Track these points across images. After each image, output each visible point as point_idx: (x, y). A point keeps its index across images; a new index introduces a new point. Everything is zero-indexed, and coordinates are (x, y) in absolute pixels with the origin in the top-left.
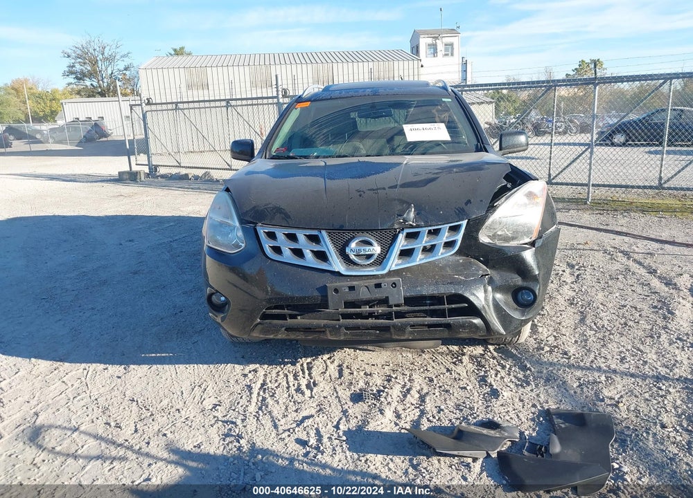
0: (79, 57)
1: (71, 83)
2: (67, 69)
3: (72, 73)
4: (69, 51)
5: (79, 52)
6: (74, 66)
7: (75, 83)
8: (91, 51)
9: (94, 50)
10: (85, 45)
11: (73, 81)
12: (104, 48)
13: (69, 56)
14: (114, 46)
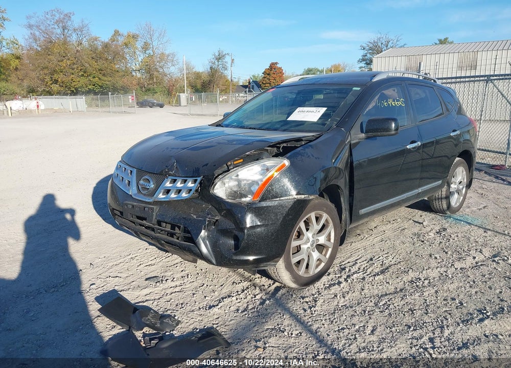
0: (371, 49)
1: (362, 67)
2: (361, 58)
3: (363, 60)
4: (365, 45)
5: (371, 45)
6: (366, 56)
7: (364, 67)
8: (380, 44)
9: (382, 44)
10: (376, 40)
11: (363, 65)
12: (388, 42)
13: (364, 49)
14: (395, 41)
